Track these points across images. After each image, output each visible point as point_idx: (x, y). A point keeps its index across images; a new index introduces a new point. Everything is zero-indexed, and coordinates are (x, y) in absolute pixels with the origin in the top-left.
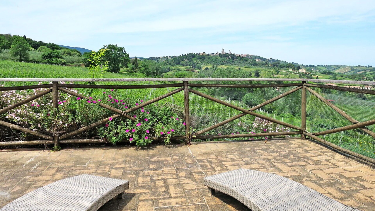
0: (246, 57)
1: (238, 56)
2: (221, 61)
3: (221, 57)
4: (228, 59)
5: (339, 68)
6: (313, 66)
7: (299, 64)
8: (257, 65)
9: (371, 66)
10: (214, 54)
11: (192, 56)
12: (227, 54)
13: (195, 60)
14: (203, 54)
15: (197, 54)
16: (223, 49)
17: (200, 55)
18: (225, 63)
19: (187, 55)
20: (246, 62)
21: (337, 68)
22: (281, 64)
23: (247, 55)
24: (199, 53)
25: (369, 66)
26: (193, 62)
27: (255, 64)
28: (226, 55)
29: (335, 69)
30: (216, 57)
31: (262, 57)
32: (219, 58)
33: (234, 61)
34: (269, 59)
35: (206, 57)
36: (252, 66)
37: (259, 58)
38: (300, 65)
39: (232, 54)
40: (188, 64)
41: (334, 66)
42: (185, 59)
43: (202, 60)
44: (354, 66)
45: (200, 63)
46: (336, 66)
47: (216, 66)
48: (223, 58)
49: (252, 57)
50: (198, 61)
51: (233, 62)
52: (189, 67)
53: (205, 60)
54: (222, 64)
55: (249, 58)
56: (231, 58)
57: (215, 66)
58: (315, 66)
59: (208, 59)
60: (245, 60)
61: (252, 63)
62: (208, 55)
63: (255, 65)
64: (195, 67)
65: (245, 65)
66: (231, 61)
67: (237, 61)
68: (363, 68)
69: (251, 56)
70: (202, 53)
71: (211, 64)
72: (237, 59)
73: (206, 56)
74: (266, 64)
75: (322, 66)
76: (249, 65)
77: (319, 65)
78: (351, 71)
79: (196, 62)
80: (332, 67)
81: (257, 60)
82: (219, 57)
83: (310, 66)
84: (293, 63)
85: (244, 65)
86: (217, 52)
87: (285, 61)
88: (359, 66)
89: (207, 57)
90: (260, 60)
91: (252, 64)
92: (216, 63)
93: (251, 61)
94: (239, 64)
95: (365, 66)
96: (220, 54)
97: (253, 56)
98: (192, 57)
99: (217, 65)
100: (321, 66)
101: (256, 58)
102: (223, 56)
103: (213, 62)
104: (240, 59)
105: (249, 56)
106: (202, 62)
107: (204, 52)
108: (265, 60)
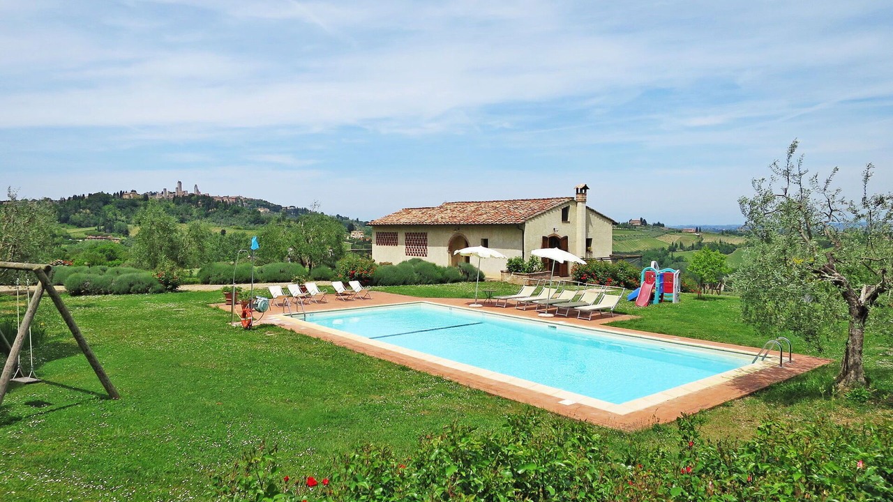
0: (236, 203)
1: (218, 201)
3: (178, 204)
4: (196, 208)
7: (350, 219)
8: (263, 223)
10: (155, 194)
11: (102, 199)
13: (109, 210)
14: (132, 195)
15: (116, 196)
16: (180, 182)
17: (124, 197)
18: (189, 218)
19: (86, 195)
20: (237, 216)
23: (237, 199)
24: (122, 193)
26: (105, 216)
27: (258, 221)
28: (189, 199)
31: (273, 204)
32: (173, 205)
33: (210, 213)
34: (287, 208)
35: (139, 203)
36: (251, 226)
37: (265, 204)
38: (352, 221)
39: (204, 196)
40: (92, 221)
42: (84, 208)
43: (129, 210)
45: (124, 218)
48: (182, 207)
49: (249, 204)
50: (118, 212)
51: (207, 216)
52: (93, 228)
53: (138, 211)
55: (243, 205)
56: (203, 206)
60: (237, 212)
61: (251, 217)
62: (145, 196)
63: (258, 223)
64: (111, 230)
65: (236, 222)
66: (203, 212)
67: (216, 214)
69: (247, 200)
70: (129, 191)
72: (217, 208)
73: (140, 200)
76: (244, 222)
79: (114, 217)
81: (262, 211)
84: (338, 216)
85: (233, 223)
86: (165, 189)
89: (142, 203)
90: (268, 210)
91: (252, 219)
93: (248, 213)
94: (222, 221)
96: (172, 195)
97: (252, 200)
98: (101, 204)
101: (258, 205)
102: (184, 201)
104: (224, 210)
105: (241, 200)
106: (130, 215)
107: (135, 191)
108: (278, 211)
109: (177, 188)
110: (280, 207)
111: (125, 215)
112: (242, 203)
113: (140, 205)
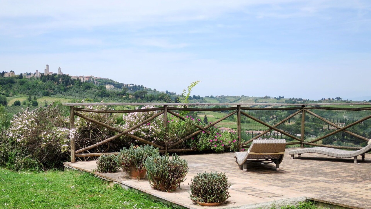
0: (89, 81)
1: (75, 80)
2: (43, 89)
3: (44, 81)
4: (57, 85)
7: (177, 94)
8: (108, 96)
9: (283, 97)
10: (30, 74)
12: (56, 74)
14: (10, 74)
16: (48, 65)
17: (5, 76)
18: (52, 92)
20: (89, 90)
22: (149, 94)
23: (90, 78)
24: (4, 73)
25: (280, 98)
27: (104, 94)
28: (53, 78)
30: (35, 81)
31: (116, 82)
32: (40, 82)
33: (67, 89)
34: (127, 85)
35: (16, 80)
36: (99, 99)
37: (111, 83)
38: (178, 96)
39: (64, 76)
41: (230, 97)
43: (9, 86)
44: (260, 98)
45: (4, 92)
46: (234, 97)
47: (35, 98)
48: (48, 83)
49: (99, 82)
51: (65, 90)
53: (15, 87)
54: (46, 94)
55: (94, 83)
56: (63, 83)
57: (33, 97)
58: (202, 98)
59: (21, 84)
60: (88, 87)
61: (99, 91)
62: (21, 76)
63: (105, 96)
65: (87, 96)
66: (62, 88)
67: (73, 89)
68: (271, 100)
69: (97, 79)
70: (9, 72)
71: (25, 95)
72: (73, 84)
73: (16, 78)
74: (123, 95)
75: (212, 97)
76: (94, 95)
77: (208, 97)
80: (227, 98)
81: (108, 87)
84: (167, 92)
85: (85, 96)
86: (37, 71)
87: (155, 90)
88: (267, 97)
89: (18, 80)
90: (113, 87)
91: (100, 93)
92: (35, 93)
93: (98, 89)
94: (77, 94)
95: (275, 98)
96: (42, 76)
97: (101, 79)
99: (37, 96)
100: (210, 97)
101: (105, 83)
102: (48, 79)
103: (30, 91)
104: (79, 86)
105: (93, 79)
106: (9, 89)
107: (13, 72)
108: (120, 88)
109: (46, 70)
110: (122, 84)
111: (5, 89)
112: (94, 81)
113: (16, 82)
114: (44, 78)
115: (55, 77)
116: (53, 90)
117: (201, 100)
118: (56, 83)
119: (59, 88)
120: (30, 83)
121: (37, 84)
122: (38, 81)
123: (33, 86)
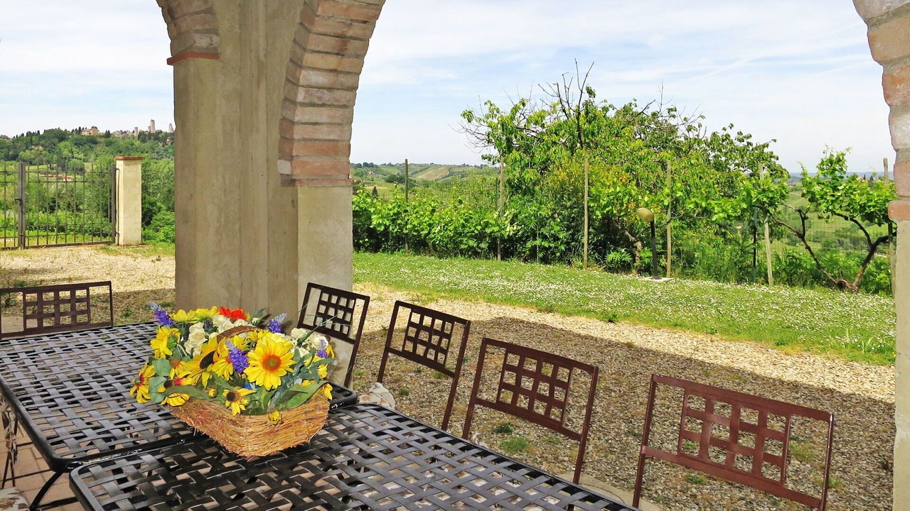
3: (144, 141)
4: (163, 146)
5: (424, 169)
6: (372, 165)
10: (124, 132)
11: (60, 136)
12: (161, 132)
13: (66, 147)
14: (91, 132)
15: (74, 133)
16: (152, 121)
17: (83, 133)
18: (155, 155)
19: (41, 133)
21: (421, 171)
24: (80, 130)
26: (60, 153)
28: (157, 136)
29: (416, 172)
30: (128, 140)
32: (137, 143)
35: (99, 140)
40: (45, 159)
41: (415, 165)
42: (36, 145)
43: (88, 148)
44: (455, 166)
45: (81, 156)
48: (148, 144)
50: (74, 149)
52: (45, 166)
53: (98, 148)
56: (172, 144)
58: (376, 166)
59: (107, 146)
62: (108, 134)
64: (64, 168)
68: (470, 169)
70: (89, 128)
73: (100, 137)
75: (390, 165)
77: (385, 164)
78: (448, 176)
79: (70, 154)
82: (139, 142)
83: (366, 164)
86: (136, 128)
88: (464, 165)
89: (103, 140)
95: (476, 166)
96: (142, 134)
98: (56, 140)
102: (150, 138)
106: (89, 153)
107: (96, 128)
109: (150, 127)
111: (83, 152)
113: (100, 142)
114: (143, 136)
115: (160, 135)
116: (157, 153)
117: (375, 168)
118: (161, 144)
119: (167, 150)
120: (122, 143)
121: (132, 145)
122: (134, 141)
123: (126, 147)
